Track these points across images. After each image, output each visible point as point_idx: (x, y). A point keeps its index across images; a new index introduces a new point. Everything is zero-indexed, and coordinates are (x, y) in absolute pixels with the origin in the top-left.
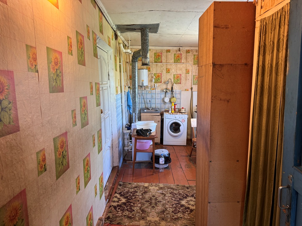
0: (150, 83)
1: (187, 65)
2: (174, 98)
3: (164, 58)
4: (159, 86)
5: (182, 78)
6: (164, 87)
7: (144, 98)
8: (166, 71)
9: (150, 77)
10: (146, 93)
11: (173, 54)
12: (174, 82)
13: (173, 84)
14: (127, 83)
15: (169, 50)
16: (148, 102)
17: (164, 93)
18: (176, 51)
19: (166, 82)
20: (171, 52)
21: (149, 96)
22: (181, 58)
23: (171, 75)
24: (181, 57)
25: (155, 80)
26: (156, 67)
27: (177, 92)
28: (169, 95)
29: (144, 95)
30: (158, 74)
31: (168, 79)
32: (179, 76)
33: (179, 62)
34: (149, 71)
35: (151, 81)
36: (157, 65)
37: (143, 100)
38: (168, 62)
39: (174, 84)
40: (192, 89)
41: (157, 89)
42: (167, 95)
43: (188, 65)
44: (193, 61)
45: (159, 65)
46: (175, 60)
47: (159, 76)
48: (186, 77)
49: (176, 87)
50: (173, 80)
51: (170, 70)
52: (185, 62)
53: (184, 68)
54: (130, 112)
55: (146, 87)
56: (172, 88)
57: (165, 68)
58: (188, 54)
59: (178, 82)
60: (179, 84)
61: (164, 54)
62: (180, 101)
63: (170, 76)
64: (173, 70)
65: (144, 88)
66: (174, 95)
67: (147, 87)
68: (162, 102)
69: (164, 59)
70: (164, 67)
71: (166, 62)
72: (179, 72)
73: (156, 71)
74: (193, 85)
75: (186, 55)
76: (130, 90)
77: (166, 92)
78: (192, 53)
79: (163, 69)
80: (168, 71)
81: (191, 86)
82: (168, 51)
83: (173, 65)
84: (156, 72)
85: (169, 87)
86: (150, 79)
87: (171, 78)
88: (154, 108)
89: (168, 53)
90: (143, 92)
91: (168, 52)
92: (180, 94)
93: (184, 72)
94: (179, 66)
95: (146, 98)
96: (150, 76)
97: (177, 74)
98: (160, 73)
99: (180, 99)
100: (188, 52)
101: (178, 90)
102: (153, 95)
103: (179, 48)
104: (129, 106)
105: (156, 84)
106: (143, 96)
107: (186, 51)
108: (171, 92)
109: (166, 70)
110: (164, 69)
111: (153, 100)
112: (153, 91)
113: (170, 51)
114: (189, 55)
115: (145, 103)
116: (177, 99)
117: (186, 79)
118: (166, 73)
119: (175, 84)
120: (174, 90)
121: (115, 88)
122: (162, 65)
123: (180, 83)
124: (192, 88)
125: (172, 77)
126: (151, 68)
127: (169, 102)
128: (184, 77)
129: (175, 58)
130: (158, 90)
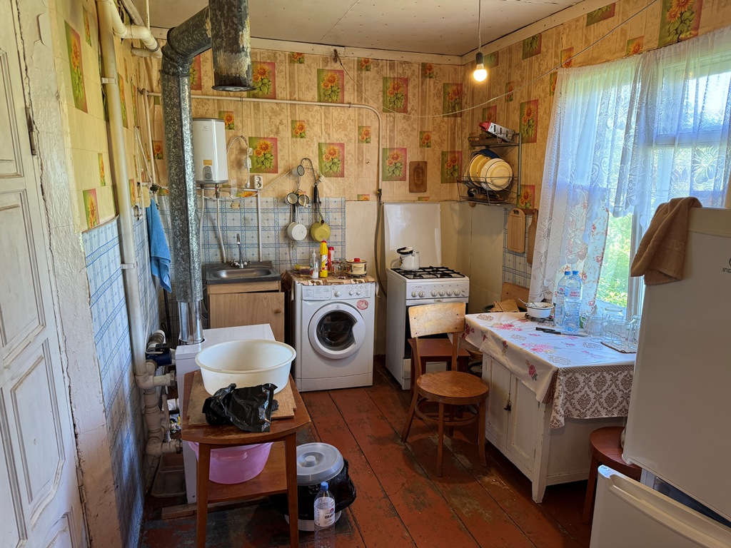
0: (234, 172)
1: (361, 112)
2: (324, 227)
3: (281, 82)
4: (268, 183)
5: (348, 158)
6: (287, 186)
7: (214, 227)
8: (290, 129)
9: (235, 152)
10: (221, 209)
11: (314, 72)
12: (321, 171)
13: (319, 177)
14: (146, 170)
15: (298, 54)
16: (233, 241)
17: (288, 208)
18: (325, 60)
19: (294, 171)
20: (307, 61)
21: (233, 220)
22: (343, 86)
23: (309, 146)
24: (340, 82)
25: (253, 163)
26: (255, 114)
27: (333, 206)
28: (305, 214)
29: (214, 216)
30: (262, 142)
31: (299, 158)
32: (336, 148)
33: (334, 98)
34: (229, 127)
35: (239, 164)
36: (257, 106)
37: (211, 234)
38: (296, 96)
39: (323, 177)
40: (379, 193)
41: (263, 196)
42: (299, 216)
43: (364, 112)
44: (381, 99)
45: (267, 106)
46: (322, 91)
47: (266, 148)
48: (361, 153)
49: (329, 189)
50: (316, 164)
51: (306, 125)
52: (356, 102)
53: (353, 124)
54: (162, 282)
55: (220, 186)
56: (315, 191)
57: (286, 117)
58: (365, 73)
59: (335, 169)
60: (337, 177)
61: (283, 68)
62: (344, 236)
63: (307, 150)
64: (317, 129)
65: (214, 193)
66: (323, 214)
67: (225, 186)
68: (282, 241)
69: (283, 86)
70: (282, 117)
71: (291, 96)
72: (337, 136)
73: (257, 129)
74: (383, 180)
75: (359, 76)
76: (160, 200)
77: (294, 205)
78: (378, 72)
79: (281, 123)
80: (299, 131)
81: (375, 183)
82: (297, 58)
83: (315, 108)
84: (256, 131)
85: (306, 187)
86: (233, 157)
87: (310, 154)
88: (254, 263)
89: (296, 64)
90: (211, 204)
91: (294, 62)
92: (342, 210)
93: (354, 135)
94: (335, 114)
95: (222, 227)
96: (234, 144)
97: (330, 144)
98: (272, 136)
99: (343, 227)
100: (364, 65)
101: (334, 200)
102: (248, 216)
103: (332, 48)
104: (156, 261)
105: (256, 177)
106: (212, 221)
107: (358, 61)
108: (310, 205)
109: (293, 128)
110: (285, 121)
111: (249, 234)
112: (248, 200)
113: (303, 57)
114: (367, 78)
115: (220, 245)
116: (331, 227)
117: (360, 162)
118: (292, 137)
119: (326, 177)
120: (322, 199)
121: (74, 195)
122: (274, 106)
123: (342, 175)
124: (380, 191)
125: (313, 154)
126: (237, 116)
127: (307, 241)
128: (353, 153)
129: (322, 84)
130: (266, 199)
